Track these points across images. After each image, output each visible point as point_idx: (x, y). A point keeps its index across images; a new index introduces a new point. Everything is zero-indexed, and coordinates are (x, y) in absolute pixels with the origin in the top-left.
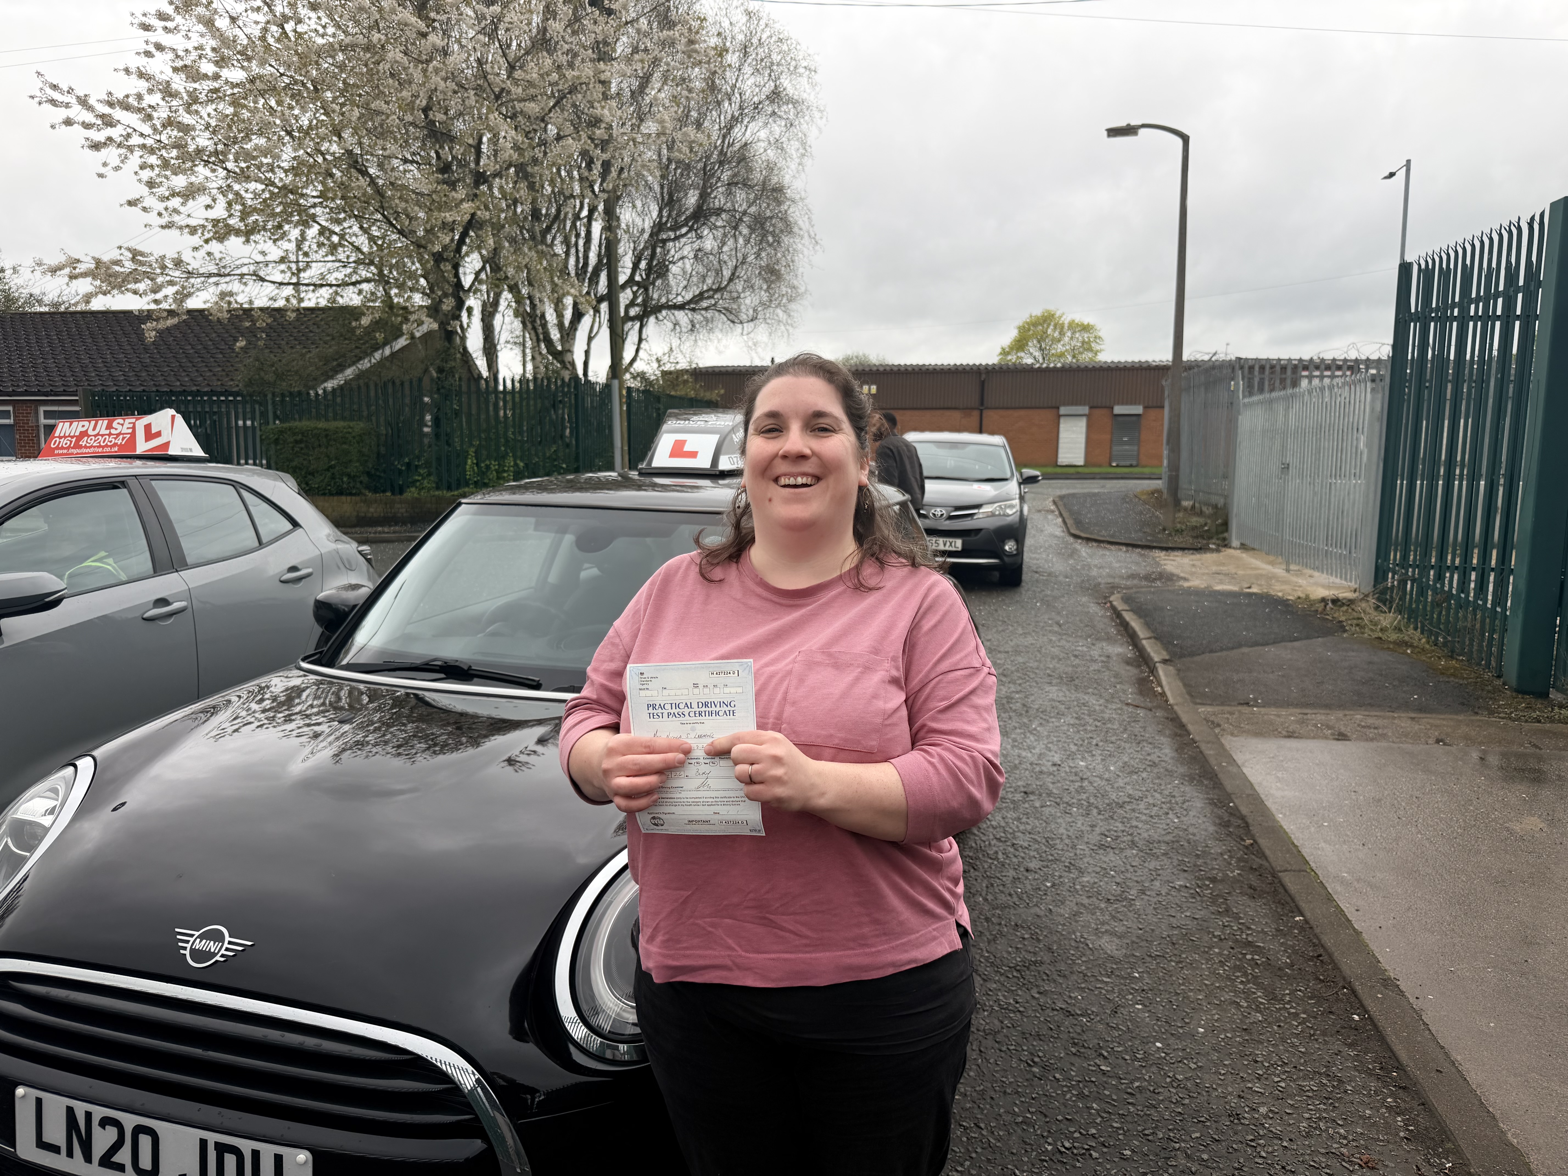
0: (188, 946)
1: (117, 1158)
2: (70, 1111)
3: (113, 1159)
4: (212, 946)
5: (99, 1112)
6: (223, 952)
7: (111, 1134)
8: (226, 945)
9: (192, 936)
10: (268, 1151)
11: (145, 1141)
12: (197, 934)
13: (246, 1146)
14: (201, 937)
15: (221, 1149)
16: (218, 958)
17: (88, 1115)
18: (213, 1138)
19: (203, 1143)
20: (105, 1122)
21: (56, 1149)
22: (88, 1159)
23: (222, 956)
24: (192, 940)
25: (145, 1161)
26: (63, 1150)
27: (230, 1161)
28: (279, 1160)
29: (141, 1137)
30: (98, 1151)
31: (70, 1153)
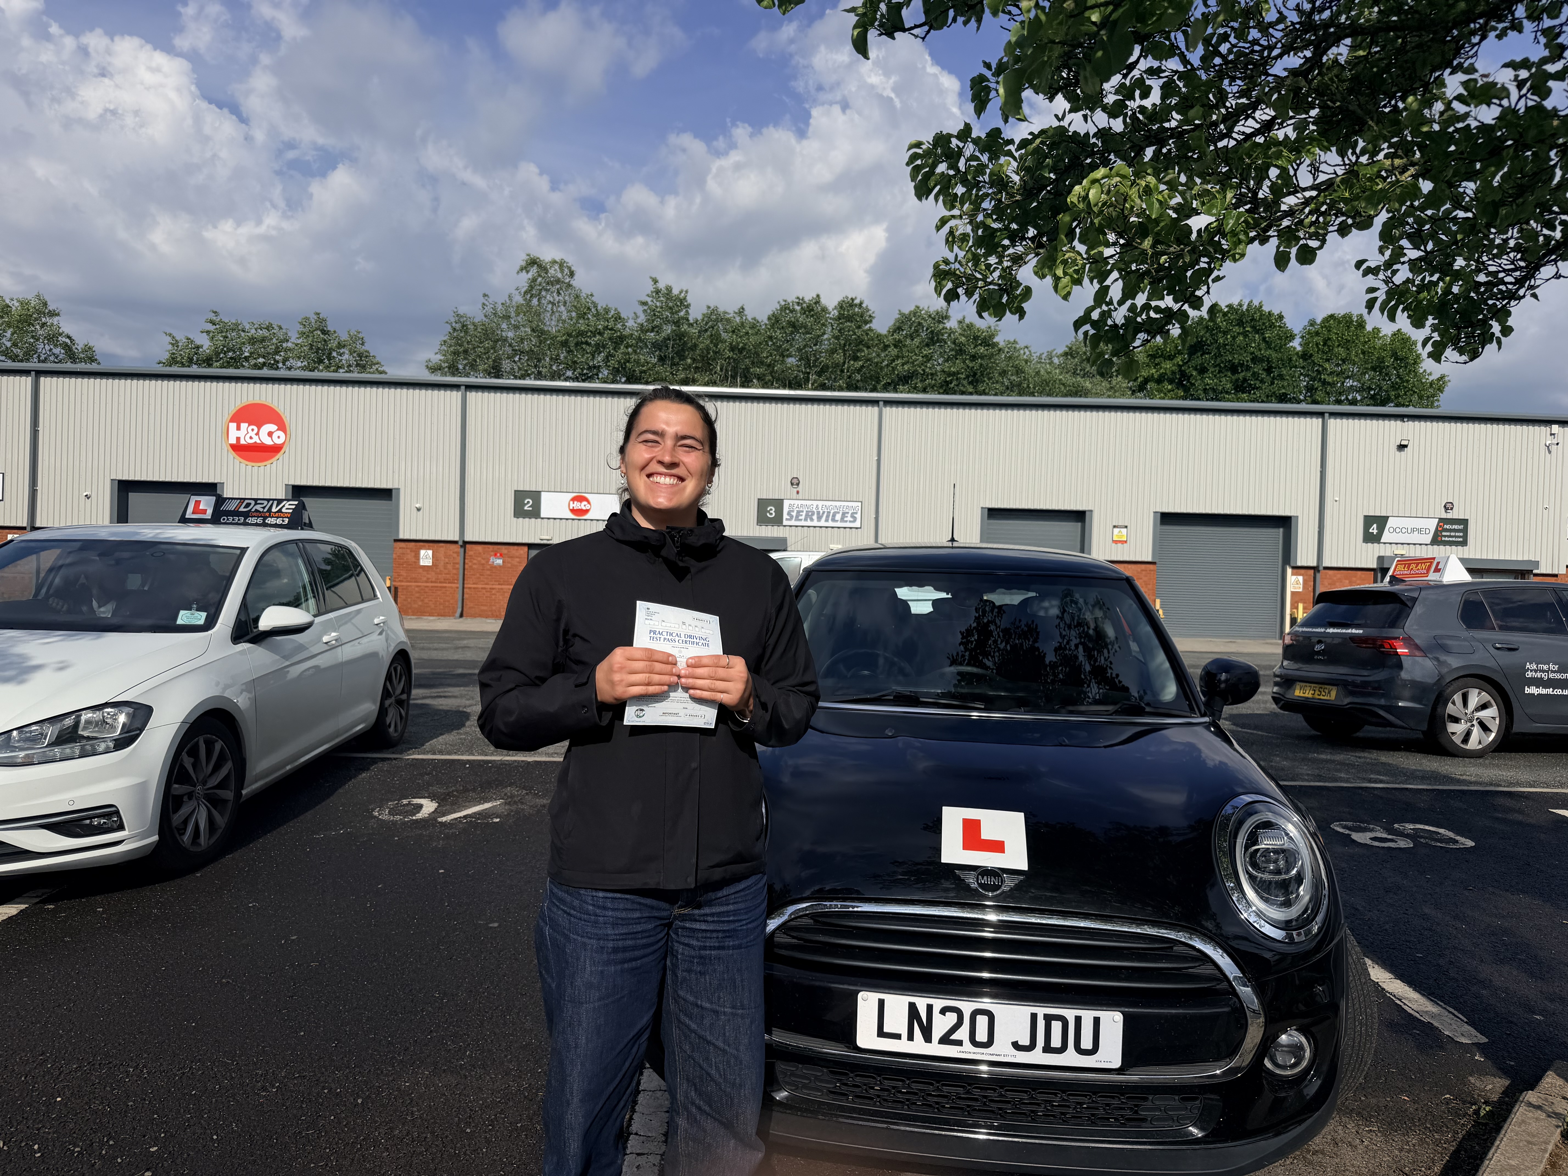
1: (954, 1037)
2: (912, 1007)
3: (951, 1038)
5: (938, 1004)
7: (952, 1018)
10: (1088, 1016)
11: (982, 1021)
13: (1070, 1014)
15: (1048, 1019)
17: (930, 1008)
18: (1041, 1011)
19: (1034, 1017)
20: (943, 1011)
21: (898, 1037)
22: (928, 1038)
25: (982, 1035)
26: (905, 1036)
27: (1056, 1026)
28: (1097, 1021)
29: (979, 1018)
30: (938, 1032)
31: (911, 1037)
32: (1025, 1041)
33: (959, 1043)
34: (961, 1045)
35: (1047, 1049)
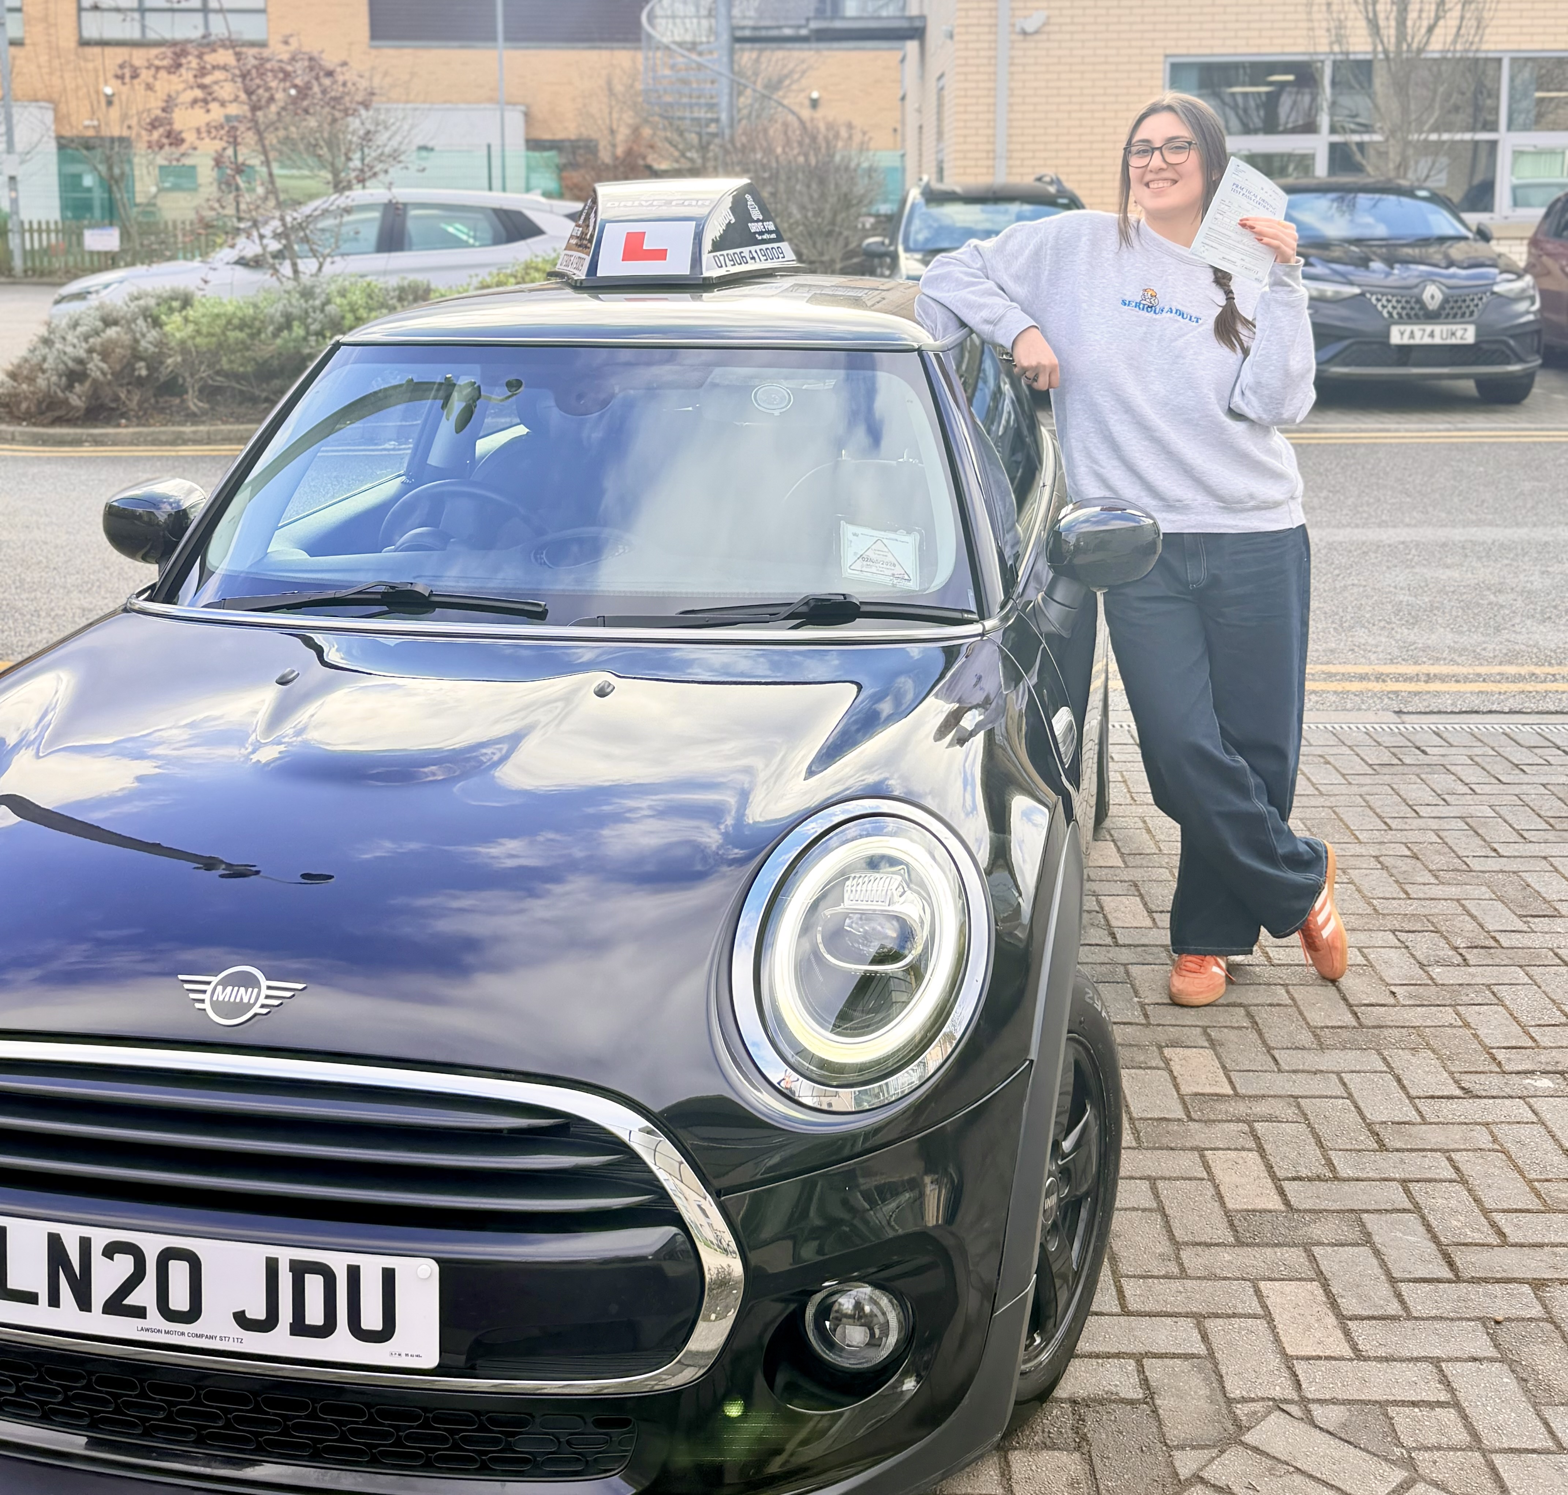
0: (207, 997)
1: (131, 1300)
2: (55, 1243)
3: (127, 1302)
4: (243, 994)
5: (101, 1237)
6: (262, 1000)
7: (125, 1265)
8: (265, 992)
9: (209, 983)
10: (372, 1266)
11: (179, 1271)
12: (214, 980)
13: (338, 1261)
14: (224, 983)
15: (300, 1270)
16: (256, 1009)
17: (85, 1244)
18: (285, 1255)
19: (272, 1266)
20: (110, 1251)
21: (31, 1298)
22: (84, 1303)
23: (263, 1006)
24: (209, 988)
25: (180, 1300)
26: (44, 1298)
27: (314, 1284)
28: (389, 1276)
29: (172, 1264)
30: (101, 1292)
31: (54, 1301)
32: (258, 1311)
33: (139, 1312)
34: (145, 1317)
35: (299, 1328)
